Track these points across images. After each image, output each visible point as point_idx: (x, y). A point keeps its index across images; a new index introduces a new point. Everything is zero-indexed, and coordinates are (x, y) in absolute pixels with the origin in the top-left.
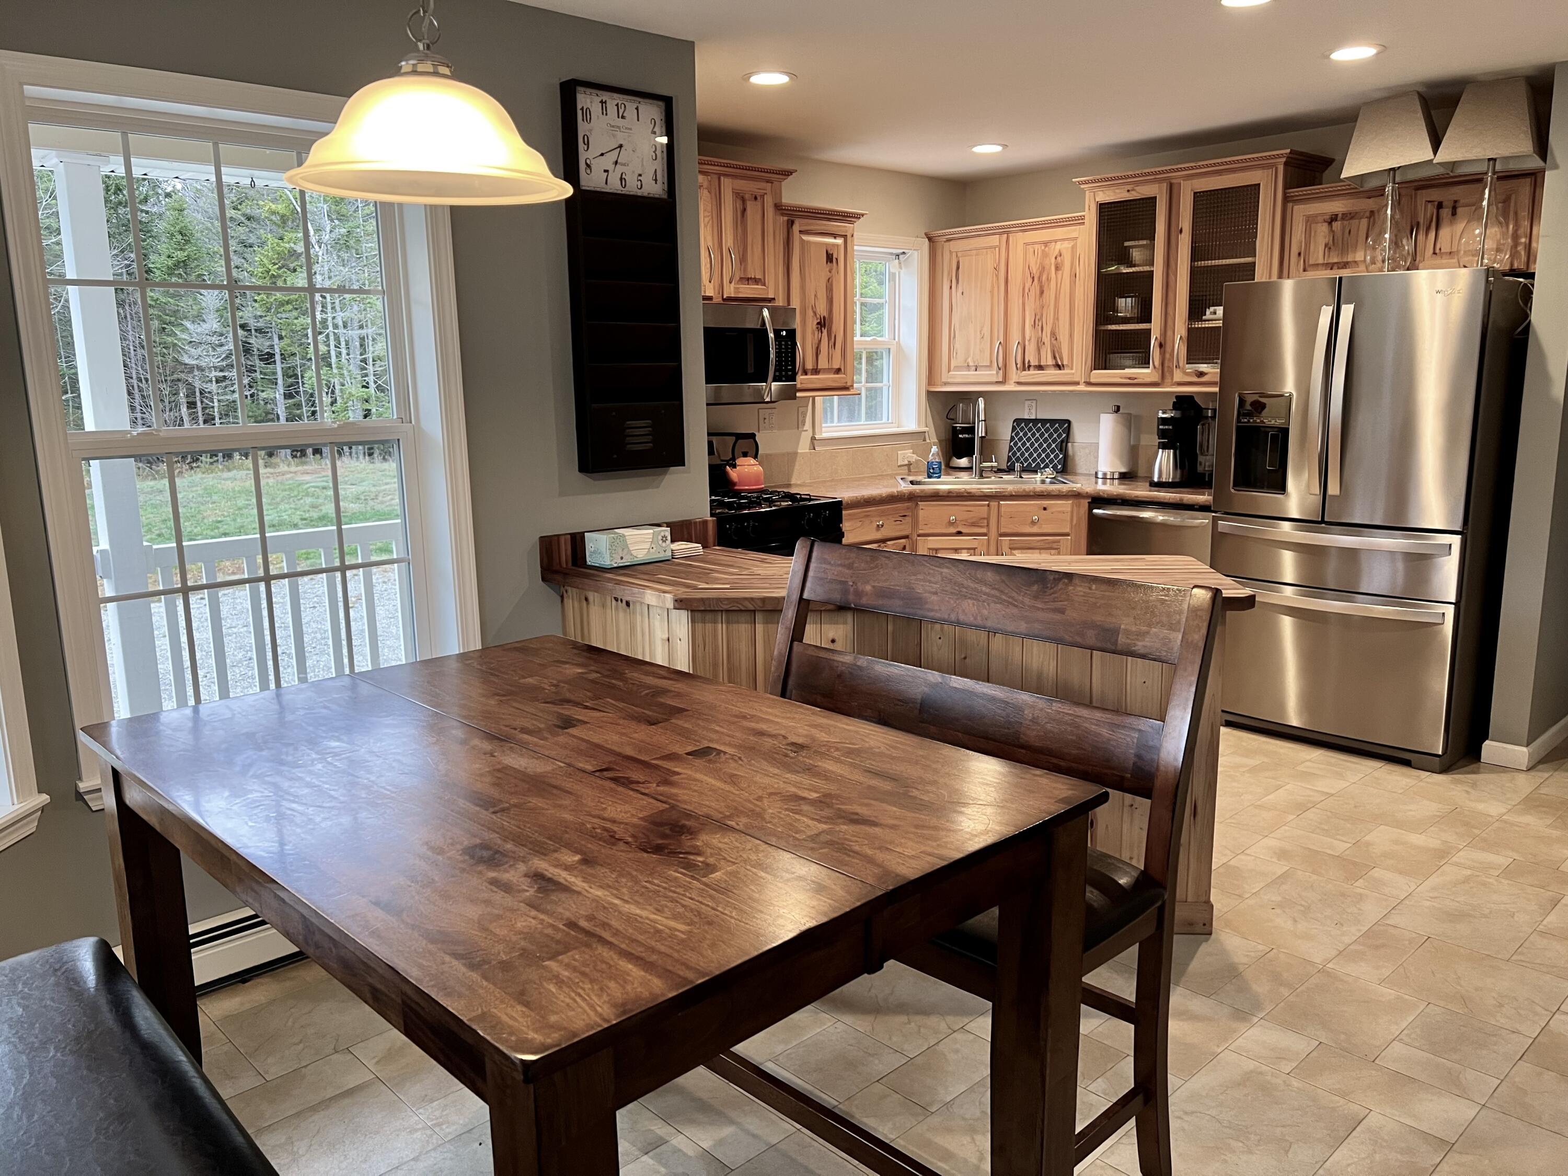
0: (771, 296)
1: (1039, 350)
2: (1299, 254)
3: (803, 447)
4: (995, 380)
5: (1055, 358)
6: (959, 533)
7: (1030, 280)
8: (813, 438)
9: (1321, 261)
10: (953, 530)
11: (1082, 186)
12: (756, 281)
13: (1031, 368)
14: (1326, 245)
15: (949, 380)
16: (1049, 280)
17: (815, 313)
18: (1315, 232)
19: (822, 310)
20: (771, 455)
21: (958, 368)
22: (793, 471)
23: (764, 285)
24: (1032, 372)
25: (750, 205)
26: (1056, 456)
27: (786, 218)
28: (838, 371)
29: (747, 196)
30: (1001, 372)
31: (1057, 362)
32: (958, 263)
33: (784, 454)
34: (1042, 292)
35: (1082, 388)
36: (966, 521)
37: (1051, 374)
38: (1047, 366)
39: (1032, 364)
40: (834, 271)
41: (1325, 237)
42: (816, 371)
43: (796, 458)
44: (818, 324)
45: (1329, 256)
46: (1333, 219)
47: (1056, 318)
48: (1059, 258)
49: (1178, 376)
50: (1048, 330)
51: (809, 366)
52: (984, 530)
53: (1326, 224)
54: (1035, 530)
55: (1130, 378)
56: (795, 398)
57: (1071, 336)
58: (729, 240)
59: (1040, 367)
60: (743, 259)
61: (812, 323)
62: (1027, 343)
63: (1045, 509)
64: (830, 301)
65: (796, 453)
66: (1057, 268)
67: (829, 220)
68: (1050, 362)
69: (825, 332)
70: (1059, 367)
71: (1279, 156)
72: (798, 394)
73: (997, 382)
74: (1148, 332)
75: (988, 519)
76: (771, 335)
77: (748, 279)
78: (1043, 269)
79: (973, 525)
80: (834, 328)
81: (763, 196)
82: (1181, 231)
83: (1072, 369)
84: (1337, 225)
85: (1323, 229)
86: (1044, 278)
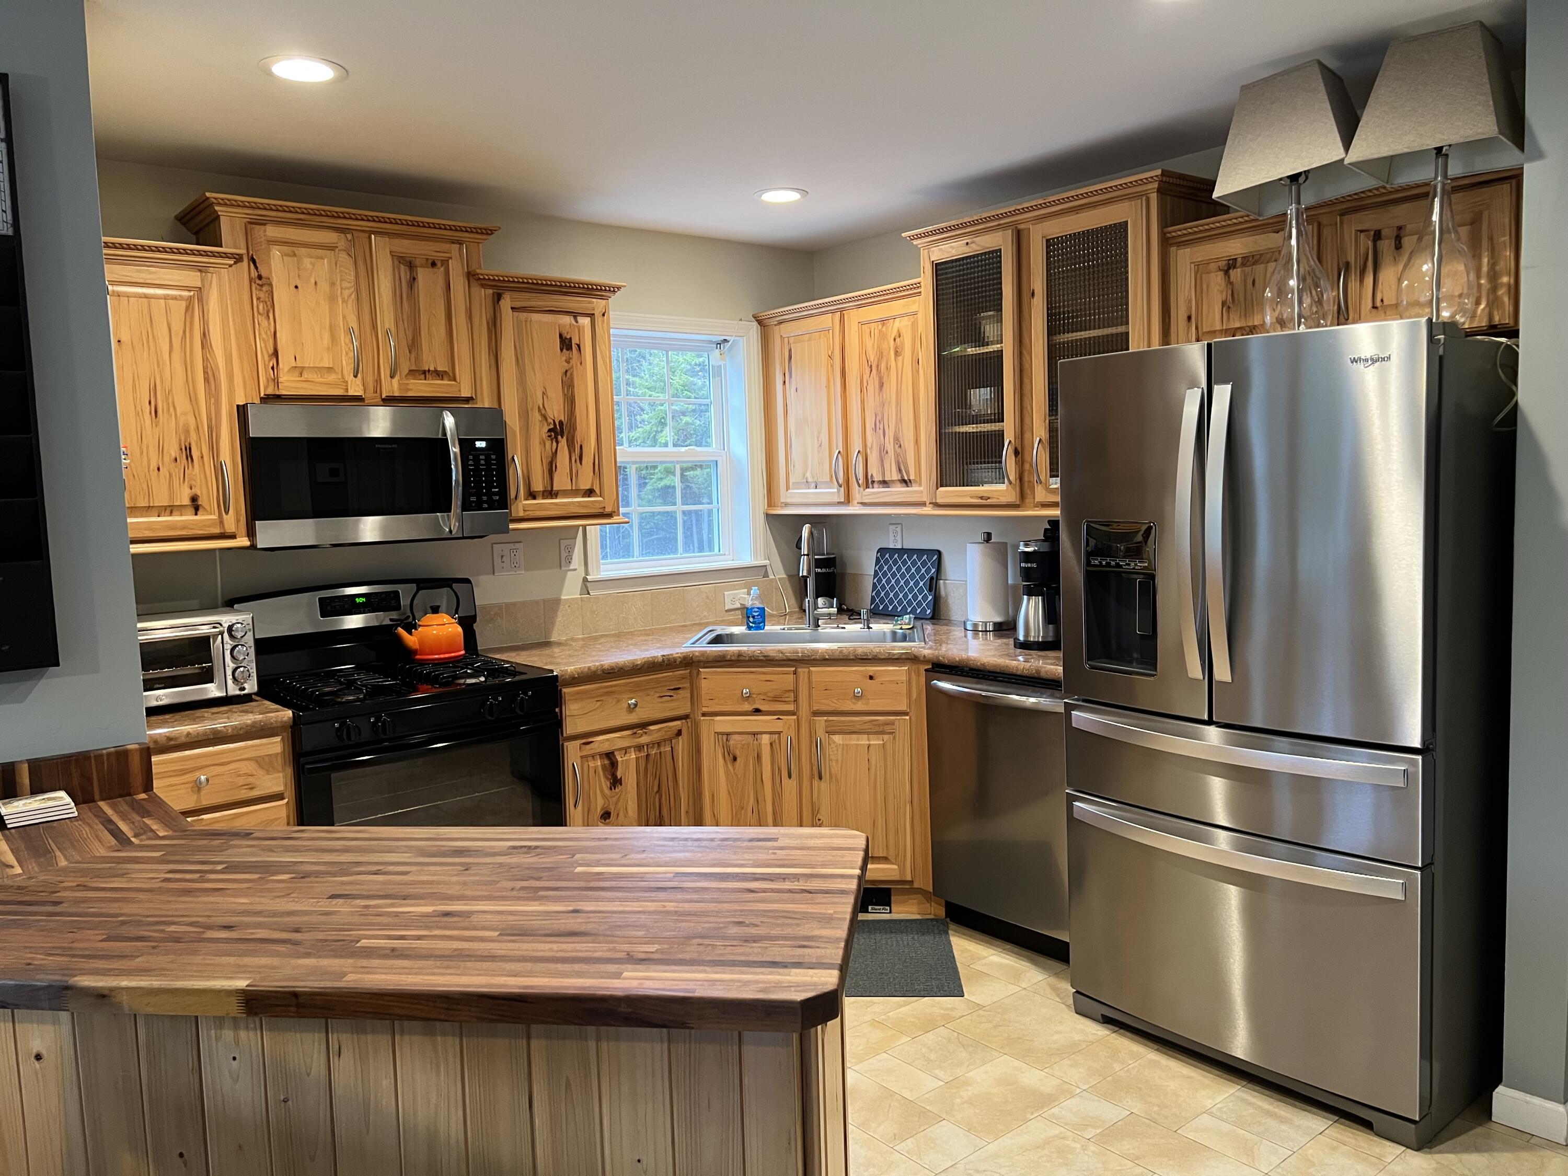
0: (465, 393)
1: (882, 461)
2: (1189, 318)
3: (571, 591)
4: (836, 499)
5: (900, 470)
6: (757, 711)
7: (868, 370)
8: (585, 580)
9: (1218, 327)
10: (747, 707)
11: (915, 242)
12: (439, 374)
13: (876, 485)
14: (1224, 304)
15: (789, 500)
16: (888, 369)
17: (545, 417)
18: (1208, 286)
19: (556, 411)
20: (514, 604)
21: (798, 485)
22: (553, 623)
23: (455, 380)
24: (877, 489)
25: (423, 275)
26: (925, 598)
27: (491, 291)
28: (590, 492)
29: (418, 262)
30: (842, 489)
31: (902, 476)
32: (790, 350)
33: (537, 602)
34: (881, 385)
35: (928, 510)
36: (765, 694)
37: (898, 492)
38: (893, 481)
39: (876, 479)
40: (573, 362)
41: (1222, 292)
42: (551, 493)
43: (558, 606)
44: (550, 430)
45: (1229, 319)
46: (1231, 264)
47: (899, 420)
48: (898, 340)
49: (1040, 495)
50: (890, 434)
51: (538, 485)
52: (791, 707)
53: (1221, 274)
54: (859, 706)
55: (981, 498)
56: (507, 531)
57: (917, 442)
58: (387, 318)
59: (884, 483)
60: (414, 345)
61: (539, 431)
62: (868, 451)
63: (871, 678)
64: (570, 401)
65: (558, 601)
66: (897, 353)
67: (566, 294)
68: (896, 476)
69: (563, 442)
70: (905, 482)
71: (1147, 181)
72: (512, 526)
73: (839, 503)
74: (1000, 434)
75: (796, 692)
76: (454, 450)
77: (424, 372)
78: (881, 355)
79: (775, 699)
80: (578, 437)
81: (445, 262)
82: (1033, 294)
83: (920, 485)
84: (1236, 274)
85: (1217, 280)
86: (883, 366)
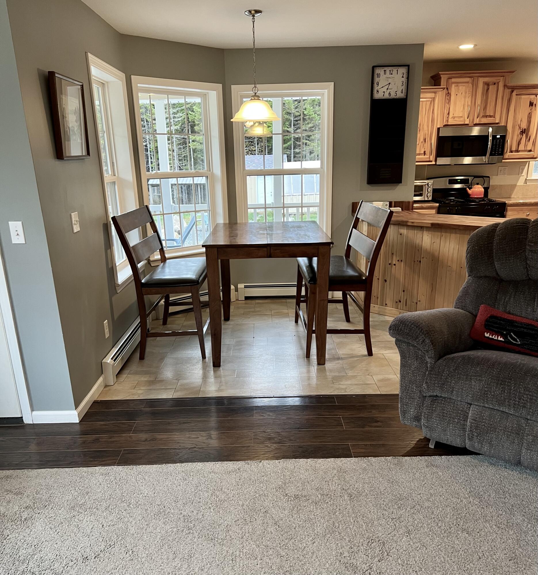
0: (497, 122)
3: (521, 182)
8: (526, 179)
12: (490, 116)
17: (520, 128)
19: (524, 126)
20: (502, 185)
22: (512, 193)
23: (495, 118)
25: (491, 87)
27: (510, 90)
28: (530, 151)
29: (490, 84)
33: (509, 185)
40: (533, 110)
42: (517, 151)
43: (515, 187)
44: (521, 132)
51: (514, 149)
56: (502, 162)
58: (479, 102)
60: (485, 108)
61: (518, 132)
64: (529, 122)
65: (516, 185)
67: (534, 88)
69: (524, 135)
76: (490, 138)
77: (486, 116)
80: (530, 133)
81: (498, 83)
